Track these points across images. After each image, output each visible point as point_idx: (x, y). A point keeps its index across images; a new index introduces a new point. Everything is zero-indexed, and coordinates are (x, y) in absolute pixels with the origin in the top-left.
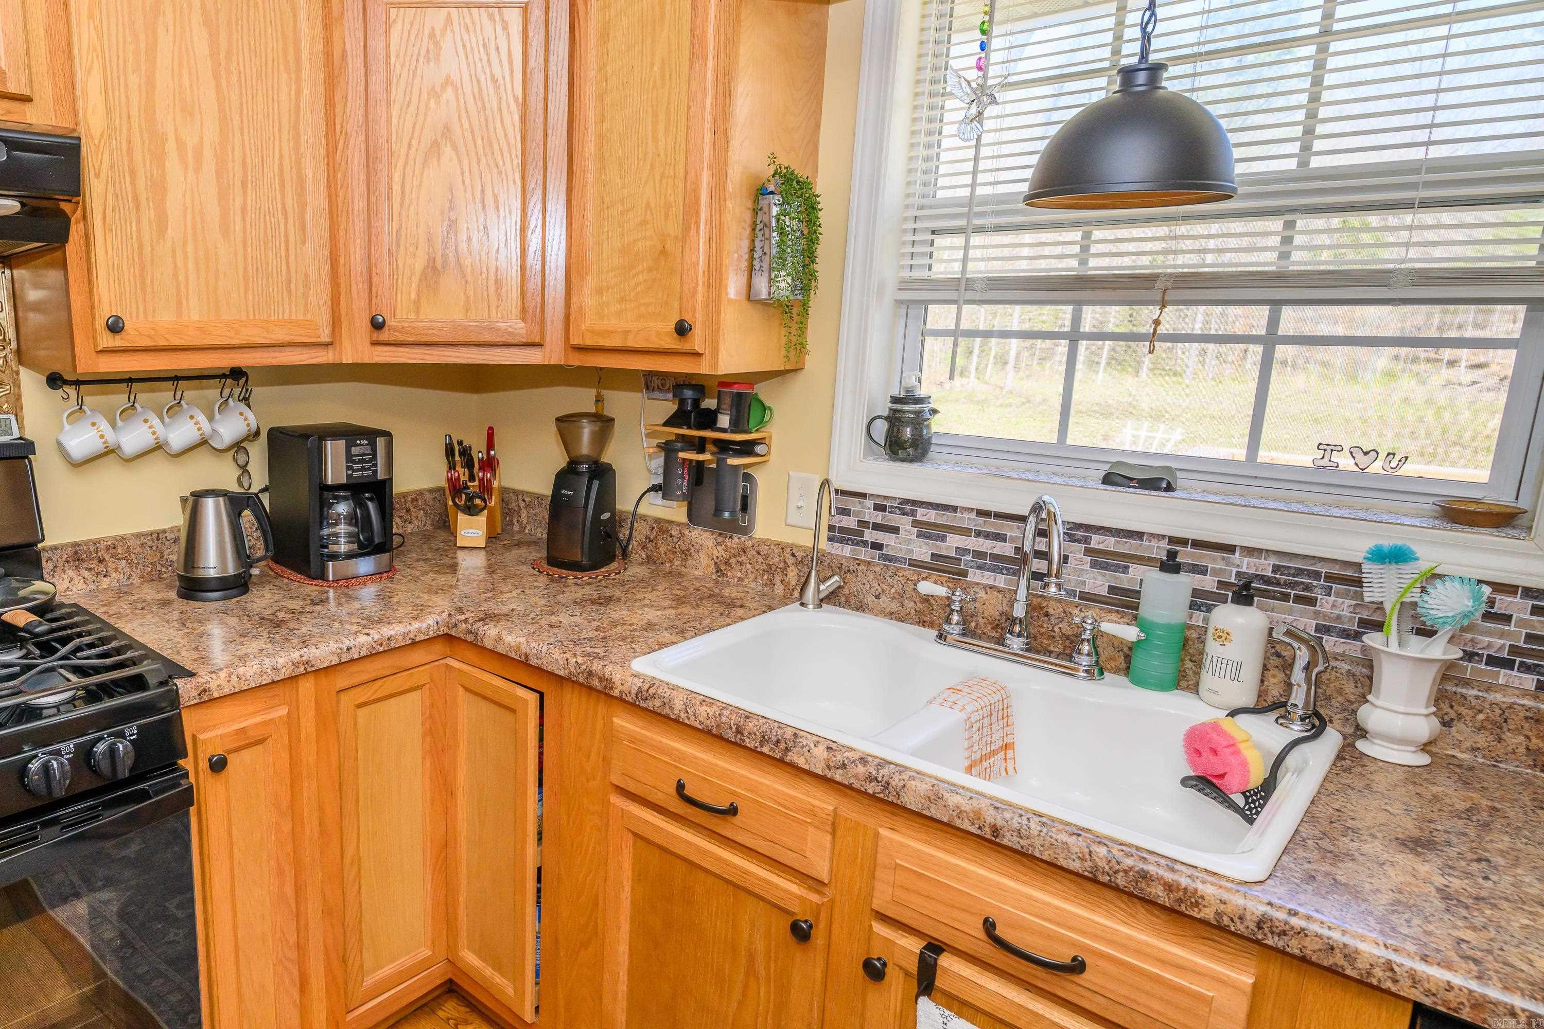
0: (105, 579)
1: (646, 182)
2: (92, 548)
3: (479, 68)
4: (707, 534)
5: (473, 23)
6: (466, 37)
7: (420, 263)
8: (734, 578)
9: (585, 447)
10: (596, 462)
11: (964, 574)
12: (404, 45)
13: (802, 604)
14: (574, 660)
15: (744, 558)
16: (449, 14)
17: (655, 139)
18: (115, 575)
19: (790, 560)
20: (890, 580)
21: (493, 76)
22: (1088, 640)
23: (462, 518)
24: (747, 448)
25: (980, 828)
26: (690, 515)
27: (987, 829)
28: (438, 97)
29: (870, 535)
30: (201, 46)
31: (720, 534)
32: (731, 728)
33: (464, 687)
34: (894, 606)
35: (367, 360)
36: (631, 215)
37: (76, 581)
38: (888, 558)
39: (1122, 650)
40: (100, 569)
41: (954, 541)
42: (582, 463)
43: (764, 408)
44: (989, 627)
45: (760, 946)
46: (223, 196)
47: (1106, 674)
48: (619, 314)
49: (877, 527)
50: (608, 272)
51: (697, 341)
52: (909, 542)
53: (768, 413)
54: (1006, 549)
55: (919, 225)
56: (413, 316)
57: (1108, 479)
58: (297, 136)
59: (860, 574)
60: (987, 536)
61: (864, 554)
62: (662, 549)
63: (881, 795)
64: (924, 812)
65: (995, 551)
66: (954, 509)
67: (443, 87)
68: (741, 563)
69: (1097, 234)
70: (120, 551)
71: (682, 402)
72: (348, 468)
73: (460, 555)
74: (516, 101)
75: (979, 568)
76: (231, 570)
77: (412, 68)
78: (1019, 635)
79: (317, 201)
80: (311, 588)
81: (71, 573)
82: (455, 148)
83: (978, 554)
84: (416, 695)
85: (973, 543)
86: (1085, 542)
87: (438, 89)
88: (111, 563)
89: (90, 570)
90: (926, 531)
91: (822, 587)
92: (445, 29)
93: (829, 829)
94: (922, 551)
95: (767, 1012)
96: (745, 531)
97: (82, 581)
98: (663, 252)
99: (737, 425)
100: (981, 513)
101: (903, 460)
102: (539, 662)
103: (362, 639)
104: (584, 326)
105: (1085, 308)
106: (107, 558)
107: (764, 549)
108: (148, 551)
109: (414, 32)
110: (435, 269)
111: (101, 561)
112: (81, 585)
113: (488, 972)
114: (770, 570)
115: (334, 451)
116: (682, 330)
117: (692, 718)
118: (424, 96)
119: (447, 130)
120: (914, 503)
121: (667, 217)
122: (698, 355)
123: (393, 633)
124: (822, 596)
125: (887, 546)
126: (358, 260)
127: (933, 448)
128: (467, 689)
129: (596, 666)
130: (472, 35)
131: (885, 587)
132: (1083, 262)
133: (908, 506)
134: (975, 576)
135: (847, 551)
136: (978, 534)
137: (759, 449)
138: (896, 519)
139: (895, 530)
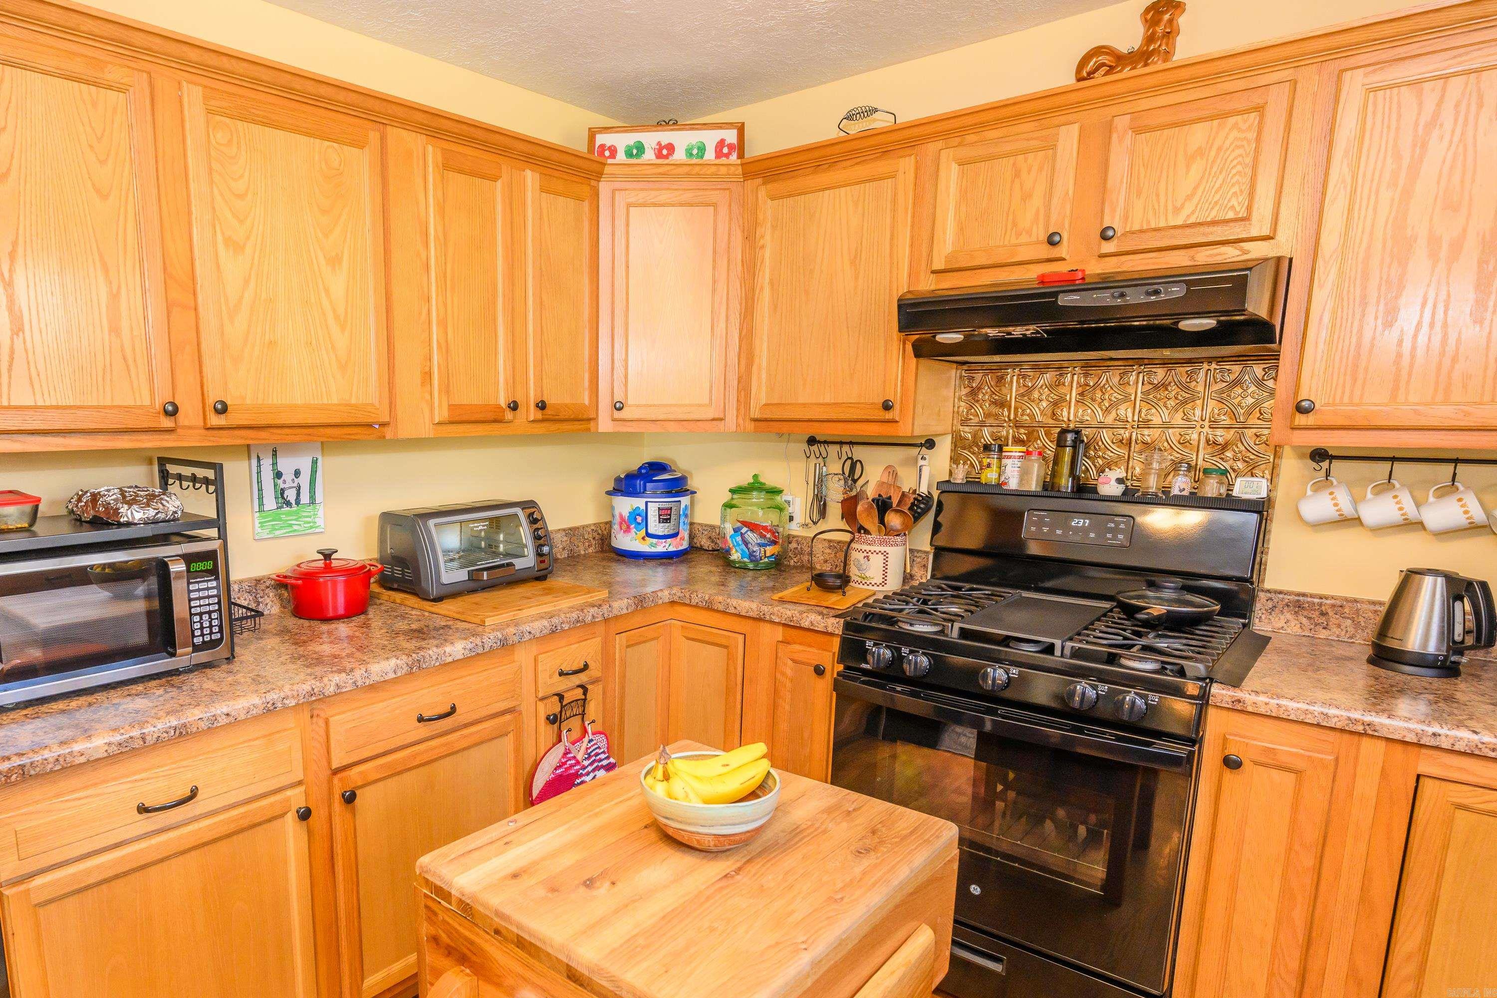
0: (1324, 631)
2: (1316, 601)
18: (1337, 631)
37: (1293, 624)
40: (1320, 621)
70: (1347, 610)
81: (1289, 616)
88: (1334, 619)
97: (1299, 626)
106: (1331, 613)
111: (1323, 614)
112: (1297, 630)
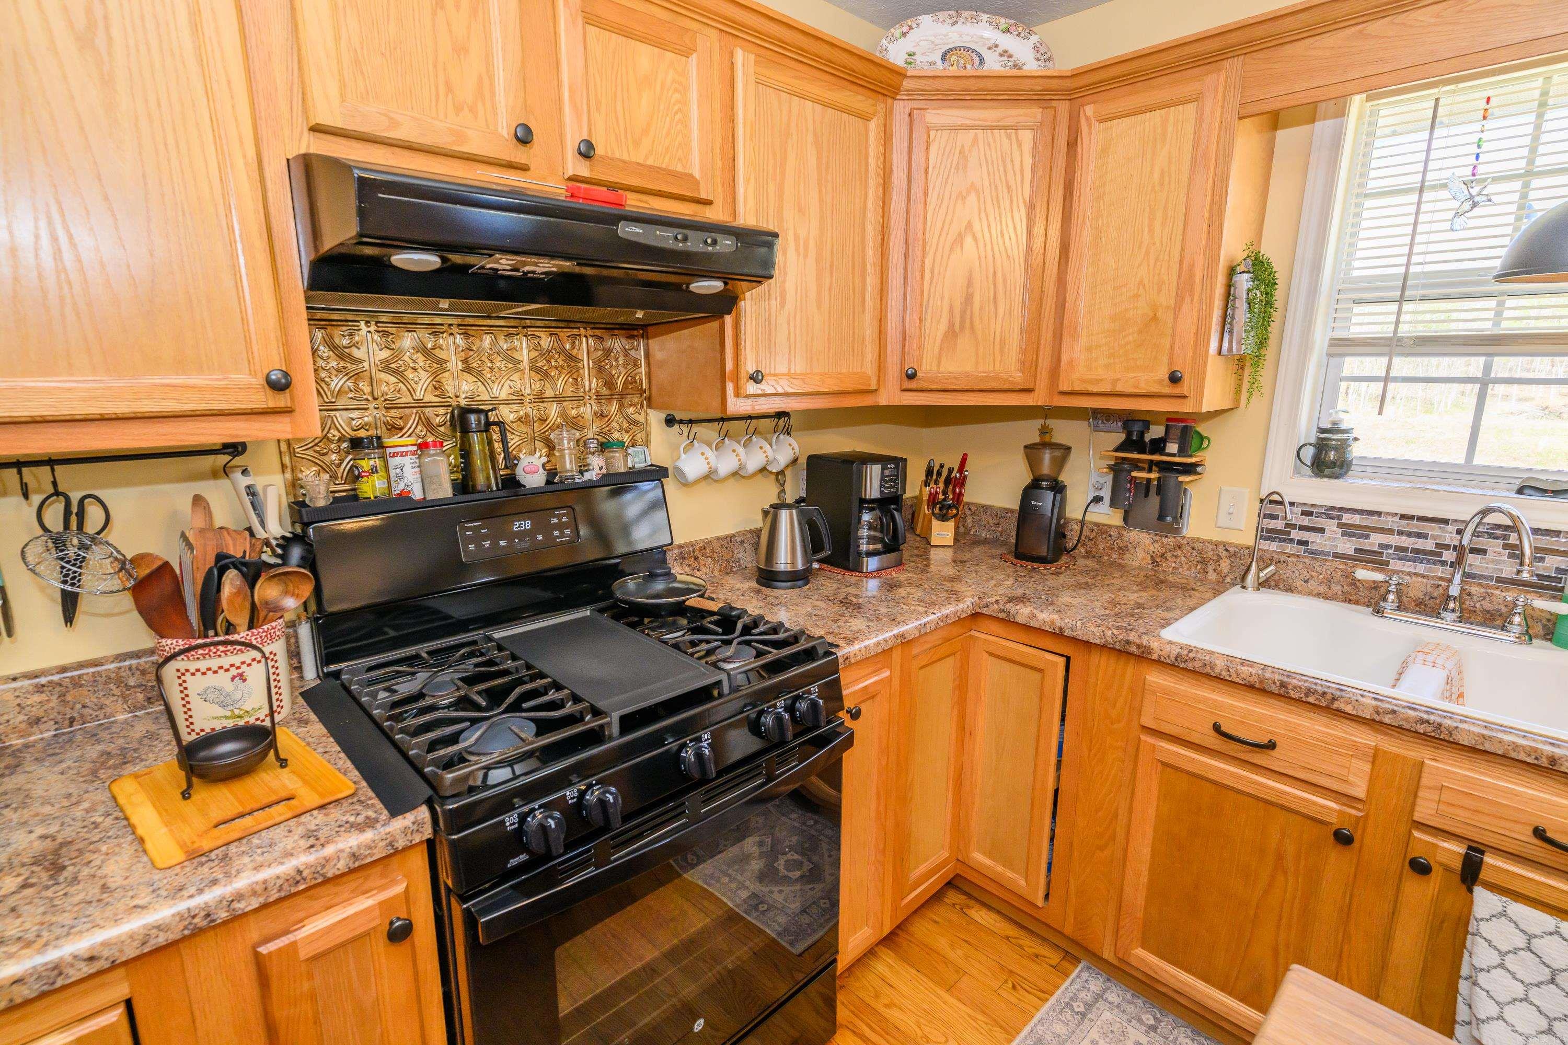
1: (1140, 265)
2: (691, 549)
3: (997, 177)
4: (1145, 535)
5: (995, 142)
6: (988, 153)
7: (943, 327)
8: (1169, 567)
9: (1046, 468)
10: (1055, 480)
11: (1387, 564)
12: (940, 158)
13: (1244, 587)
14: (1110, 632)
15: (1179, 553)
16: (976, 135)
17: (1151, 230)
19: (1224, 554)
20: (1318, 569)
21: (1007, 183)
22: (1519, 614)
23: (935, 523)
24: (1190, 469)
25: (1536, 758)
26: (1125, 520)
27: (1544, 760)
28: (964, 198)
29: (1295, 534)
30: (812, 161)
31: (1156, 535)
32: (1274, 683)
33: (988, 652)
34: (1322, 589)
35: (896, 403)
36: (1124, 290)
38: (1313, 552)
39: (1541, 621)
41: (1376, 540)
42: (1043, 480)
43: (1202, 438)
44: (1413, 604)
45: (1290, 849)
46: (819, 278)
47: (1534, 640)
48: (1107, 366)
49: (1302, 528)
50: (1098, 334)
51: (1185, 387)
52: (1334, 539)
53: (1205, 443)
54: (1429, 545)
55: (1341, 296)
56: (935, 369)
57: (1520, 491)
58: (864, 230)
59: (1290, 564)
60: (1409, 534)
61: (1289, 548)
62: (1101, 546)
63: (1433, 734)
64: (1478, 747)
65: (1416, 546)
66: (1379, 514)
67: (968, 193)
68: (1176, 557)
69: (1510, 302)
70: (707, 551)
71: (1129, 434)
72: (882, 486)
73: (933, 550)
74: (1024, 202)
75: (1400, 559)
76: (800, 566)
77: (945, 177)
78: (1453, 611)
79: (871, 280)
80: (852, 578)
82: (975, 239)
83: (1398, 548)
84: (950, 660)
85: (1394, 540)
86: (1504, 539)
87: (964, 194)
89: (689, 565)
90: (1349, 531)
91: (1261, 575)
92: (972, 145)
93: (1371, 759)
94: (1347, 546)
95: (1294, 898)
96: (1177, 531)
98: (1155, 318)
99: (1182, 451)
100: (1403, 517)
101: (1329, 477)
102: (1074, 634)
103: (932, 617)
104: (1075, 376)
105: (1496, 359)
107: (1198, 546)
108: (724, 551)
109: (948, 149)
110: (954, 331)
111: (696, 559)
113: (1000, 869)
114: (1204, 561)
115: (874, 473)
116: (1174, 379)
117: (1234, 675)
118: (954, 197)
119: (969, 226)
120: (1340, 509)
121: (1159, 291)
122: (1185, 397)
123: (948, 611)
124: (1261, 581)
125: (1312, 542)
126: (894, 326)
127: (1353, 468)
128: (991, 654)
129: (1132, 637)
130: (993, 151)
131: (1314, 574)
132: (1497, 324)
133: (1333, 512)
134: (1395, 565)
135: (1274, 546)
136: (1401, 533)
137: (1199, 469)
138: (1321, 522)
139: (1321, 530)
